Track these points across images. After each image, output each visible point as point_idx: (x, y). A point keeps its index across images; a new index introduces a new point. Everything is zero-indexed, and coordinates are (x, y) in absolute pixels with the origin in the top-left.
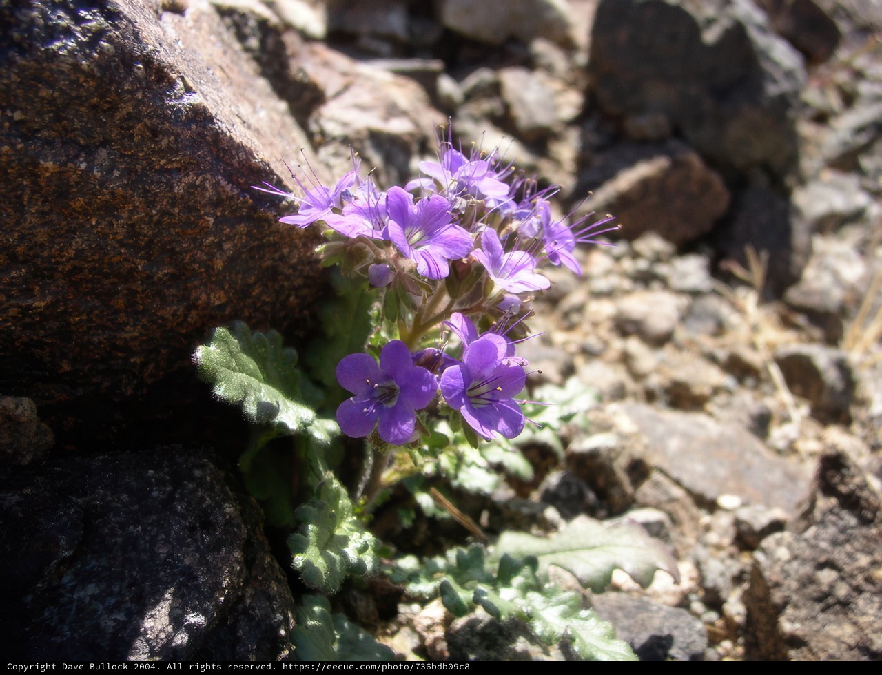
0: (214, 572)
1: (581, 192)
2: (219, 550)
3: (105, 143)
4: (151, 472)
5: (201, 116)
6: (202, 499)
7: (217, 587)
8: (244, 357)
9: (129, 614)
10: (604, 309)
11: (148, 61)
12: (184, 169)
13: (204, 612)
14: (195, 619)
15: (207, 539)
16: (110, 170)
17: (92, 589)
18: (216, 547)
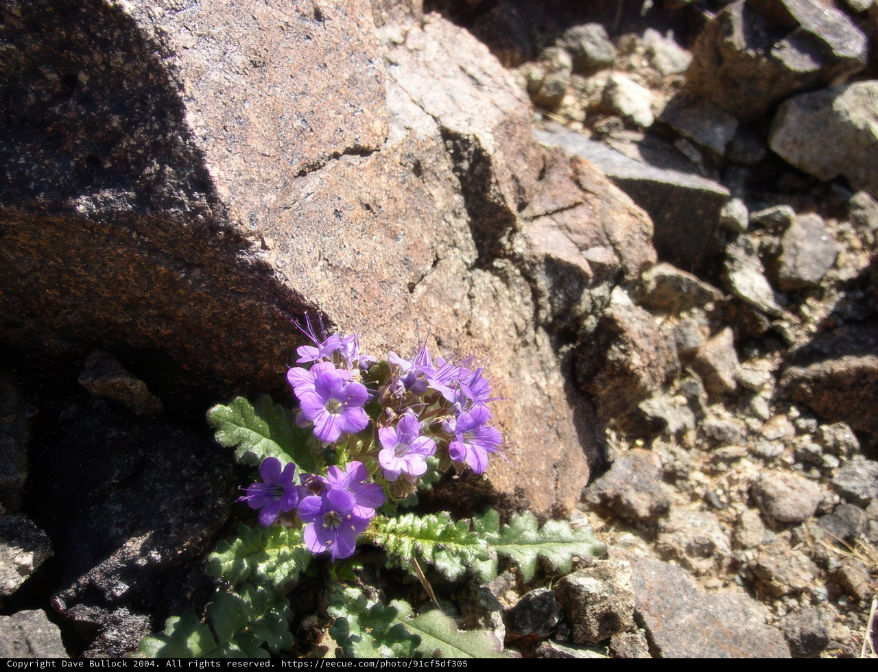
0: (182, 535)
1: (806, 356)
2: (194, 524)
3: (201, 265)
4: (193, 456)
5: (263, 269)
6: (208, 488)
7: (180, 544)
8: (257, 419)
9: (125, 533)
10: (749, 469)
11: (229, 231)
12: (248, 295)
13: (163, 555)
14: (156, 555)
15: (191, 513)
16: (199, 282)
17: (118, 508)
18: (192, 521)
